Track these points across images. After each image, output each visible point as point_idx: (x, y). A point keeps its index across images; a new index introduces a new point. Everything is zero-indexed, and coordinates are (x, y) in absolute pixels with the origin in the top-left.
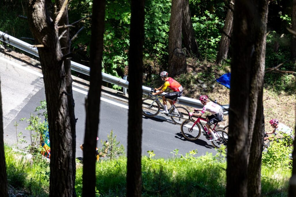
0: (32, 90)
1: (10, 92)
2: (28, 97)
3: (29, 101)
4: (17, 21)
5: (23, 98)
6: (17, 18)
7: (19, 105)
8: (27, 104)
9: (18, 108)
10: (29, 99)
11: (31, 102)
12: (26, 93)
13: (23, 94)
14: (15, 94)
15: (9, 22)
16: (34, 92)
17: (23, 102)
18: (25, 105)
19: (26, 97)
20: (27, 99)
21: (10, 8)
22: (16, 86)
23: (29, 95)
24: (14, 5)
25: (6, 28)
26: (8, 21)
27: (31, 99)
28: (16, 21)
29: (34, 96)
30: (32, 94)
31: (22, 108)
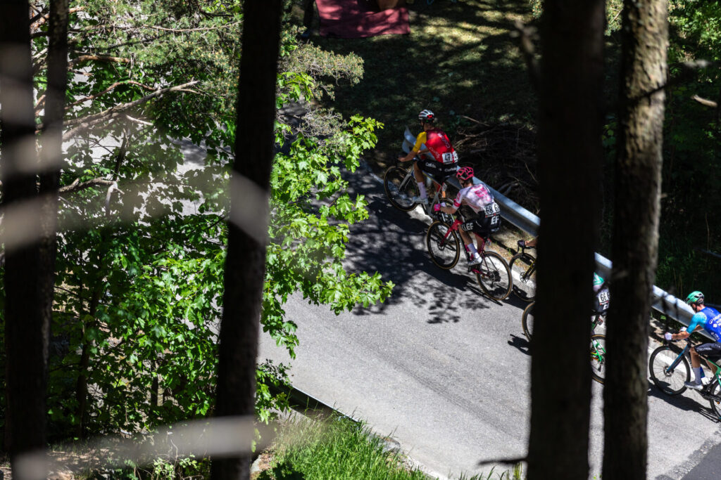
0: (714, 431)
1: (658, 433)
2: (701, 448)
3: (704, 459)
4: (690, 261)
5: (691, 451)
6: (692, 255)
7: (680, 466)
8: (698, 465)
9: (677, 473)
10: (705, 453)
11: (709, 460)
12: (700, 439)
13: (691, 439)
14: (671, 437)
15: (670, 263)
16: (718, 436)
17: (688, 460)
18: (695, 468)
19: (697, 448)
20: (699, 451)
21: (677, 228)
22: (676, 420)
23: (706, 443)
24: (687, 222)
25: (662, 275)
26: (670, 259)
27: (708, 454)
28: (687, 260)
29: (717, 446)
30: (712, 442)
31: (686, 473)
